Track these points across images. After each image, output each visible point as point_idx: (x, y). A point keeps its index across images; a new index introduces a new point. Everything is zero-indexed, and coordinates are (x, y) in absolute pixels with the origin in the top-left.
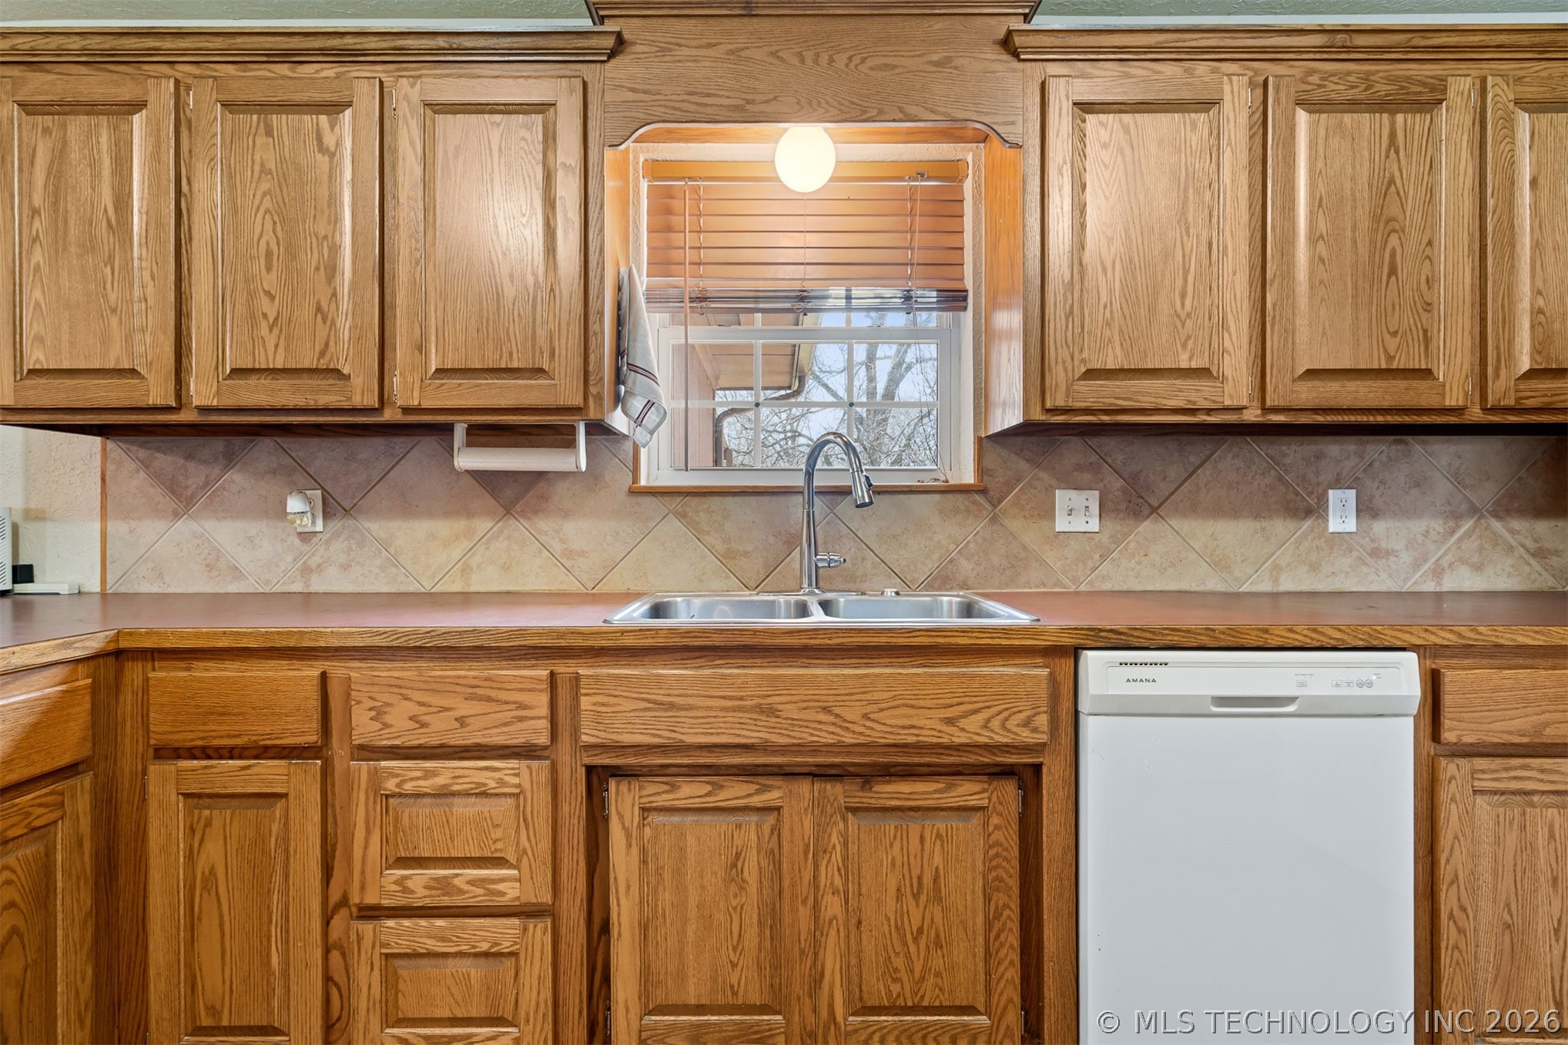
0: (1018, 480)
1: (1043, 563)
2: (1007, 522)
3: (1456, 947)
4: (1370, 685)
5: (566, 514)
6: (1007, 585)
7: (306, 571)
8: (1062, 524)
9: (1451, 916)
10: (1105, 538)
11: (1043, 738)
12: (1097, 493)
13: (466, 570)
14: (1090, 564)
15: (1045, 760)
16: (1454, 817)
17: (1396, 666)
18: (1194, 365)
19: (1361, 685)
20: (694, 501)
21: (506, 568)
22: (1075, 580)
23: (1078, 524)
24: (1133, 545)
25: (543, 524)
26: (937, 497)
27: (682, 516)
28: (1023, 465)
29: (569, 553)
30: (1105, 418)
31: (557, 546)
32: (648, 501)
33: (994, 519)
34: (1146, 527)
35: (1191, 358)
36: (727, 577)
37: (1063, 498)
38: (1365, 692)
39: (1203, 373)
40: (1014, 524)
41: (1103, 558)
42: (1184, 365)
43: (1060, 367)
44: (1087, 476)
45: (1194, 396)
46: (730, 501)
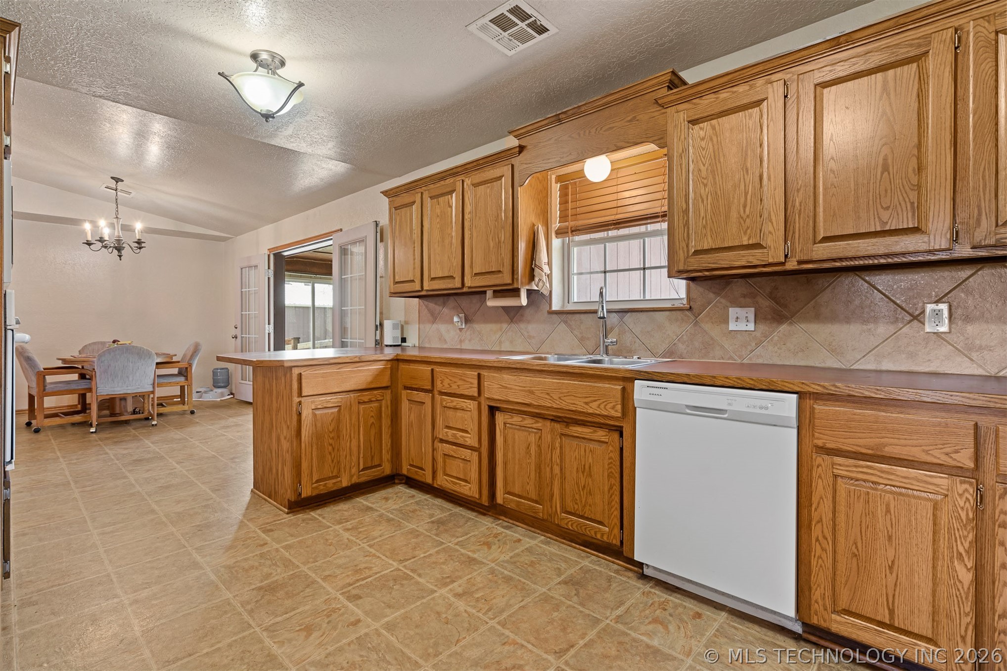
0: (709, 304)
1: (722, 347)
2: (703, 325)
3: (820, 557)
4: (767, 408)
5: (529, 322)
6: (703, 358)
7: (461, 341)
8: (732, 326)
9: (817, 540)
10: (758, 334)
11: (619, 415)
12: (753, 309)
13: (500, 343)
14: (750, 348)
15: (624, 425)
16: (820, 487)
17: (783, 400)
18: (751, 242)
19: (761, 408)
20: (570, 316)
21: (511, 342)
22: (740, 357)
23: (742, 326)
24: (776, 338)
25: (522, 326)
26: (667, 313)
27: (566, 322)
28: (711, 295)
29: (530, 337)
30: (707, 273)
31: (525, 334)
32: (554, 316)
33: (696, 324)
34: (784, 328)
35: (749, 239)
36: (582, 349)
37: (733, 312)
38: (763, 411)
39: (758, 246)
40: (707, 326)
41: (758, 345)
42: (745, 243)
43: (681, 252)
44: (748, 300)
45: (751, 259)
46: (582, 316)
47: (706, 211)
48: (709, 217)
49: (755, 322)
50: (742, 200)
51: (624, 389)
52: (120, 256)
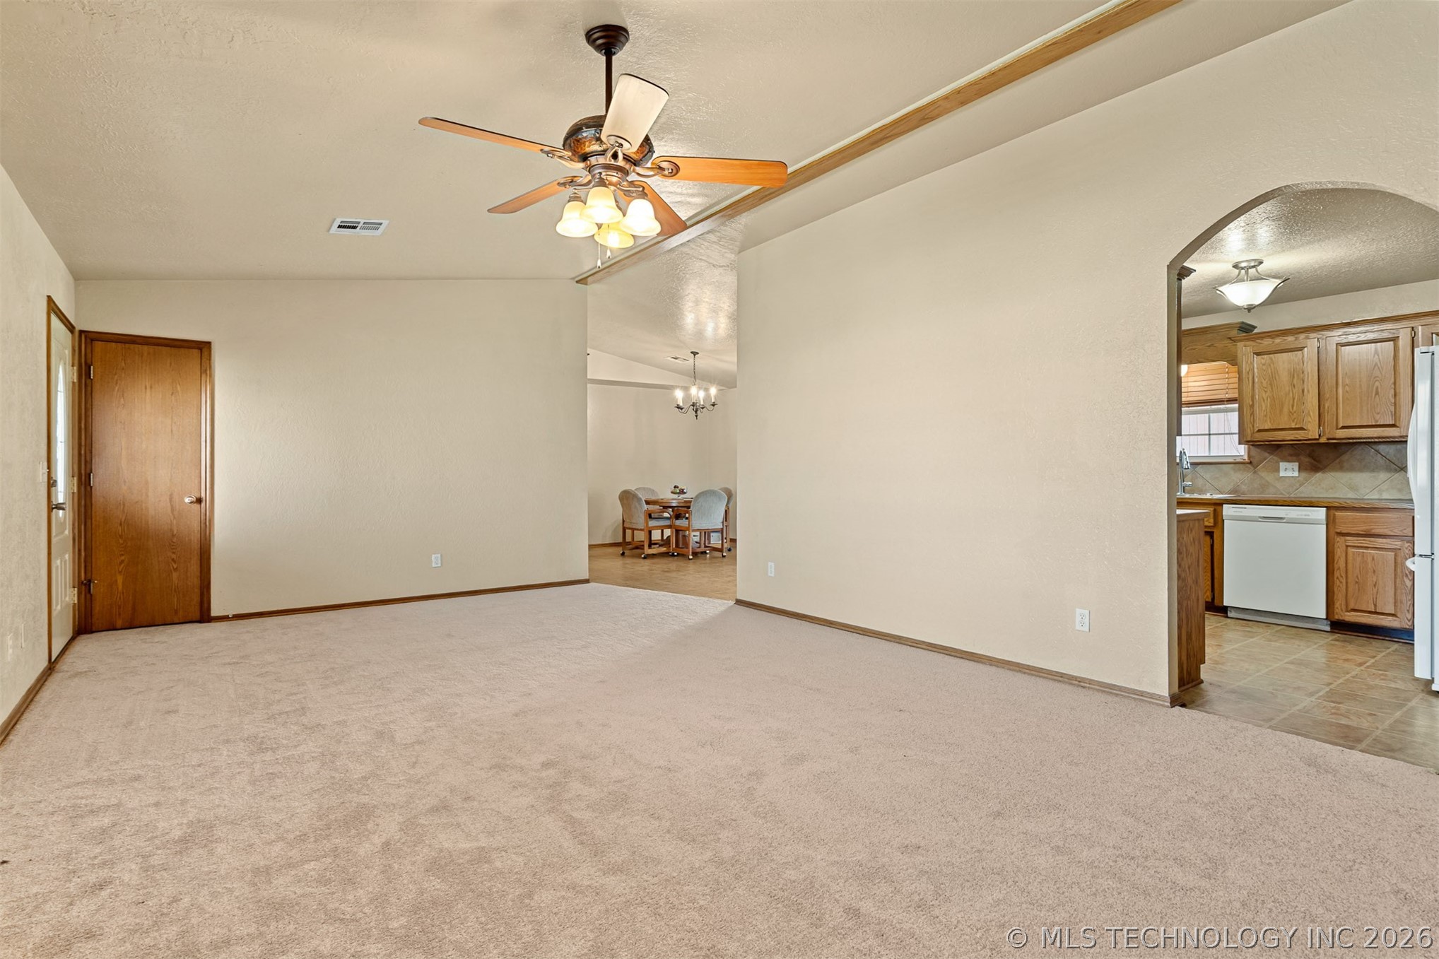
0: (1265, 460)
1: (1275, 487)
2: (1260, 473)
3: (1339, 586)
4: (1309, 515)
6: (1260, 494)
8: (1282, 474)
9: (1337, 578)
10: (1301, 479)
11: (1212, 525)
12: (1297, 464)
14: (1295, 487)
15: (1215, 530)
16: (1339, 553)
17: (1317, 511)
18: (1297, 426)
19: (1306, 515)
22: (1288, 493)
23: (1289, 474)
24: (1314, 481)
26: (1232, 465)
28: (1267, 454)
30: (1267, 443)
33: (1255, 472)
34: (1319, 475)
35: (1296, 424)
37: (1283, 465)
38: (1307, 517)
39: (1302, 429)
40: (1263, 474)
41: (1301, 485)
42: (1293, 427)
43: (1249, 430)
44: (1295, 458)
45: (1297, 436)
47: (1266, 407)
48: (1268, 410)
49: (1299, 471)
50: (1291, 402)
51: (1215, 510)
52: (696, 416)
